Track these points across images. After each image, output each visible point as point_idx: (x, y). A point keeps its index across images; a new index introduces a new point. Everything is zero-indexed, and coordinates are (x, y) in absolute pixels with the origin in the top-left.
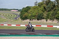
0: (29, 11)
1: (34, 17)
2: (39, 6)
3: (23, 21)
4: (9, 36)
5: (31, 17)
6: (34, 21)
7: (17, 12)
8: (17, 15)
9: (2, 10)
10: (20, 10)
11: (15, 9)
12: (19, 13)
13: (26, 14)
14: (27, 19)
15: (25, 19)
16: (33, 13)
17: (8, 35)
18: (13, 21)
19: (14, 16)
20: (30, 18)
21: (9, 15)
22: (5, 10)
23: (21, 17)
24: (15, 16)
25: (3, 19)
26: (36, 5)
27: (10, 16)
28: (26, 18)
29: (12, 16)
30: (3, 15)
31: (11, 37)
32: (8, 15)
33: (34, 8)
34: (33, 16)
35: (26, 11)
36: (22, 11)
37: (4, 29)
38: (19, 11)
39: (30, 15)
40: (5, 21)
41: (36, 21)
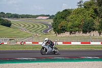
0: (69, 18)
1: (78, 27)
2: (85, 7)
3: (58, 35)
5: (72, 28)
6: (77, 34)
7: (47, 21)
8: (47, 25)
9: (22, 18)
10: (53, 16)
12: (51, 22)
13: (63, 23)
14: (66, 31)
15: (61, 32)
16: (76, 20)
18: (41, 36)
19: (43, 27)
20: (71, 29)
21: (34, 26)
22: (28, 16)
23: (54, 28)
24: (45, 27)
25: (24, 33)
26: (80, 6)
27: (36, 26)
28: (63, 30)
29: (39, 26)
30: (23, 26)
31: (39, 63)
32: (32, 26)
33: (78, 12)
34: (76, 27)
35: (64, 18)
36: (56, 19)
37: (26, 49)
38: (51, 17)
39: (70, 24)
40: (27, 36)
41: (81, 34)
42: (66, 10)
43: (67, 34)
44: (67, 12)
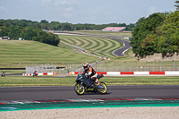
0: (160, 28)
1: (177, 44)
3: (141, 60)
4: (102, 105)
5: (165, 47)
6: (176, 57)
8: (121, 42)
9: (78, 29)
10: (132, 25)
11: (115, 25)
12: (128, 36)
13: (150, 38)
15: (147, 54)
16: (173, 32)
17: (98, 104)
18: (110, 62)
19: (114, 44)
20: (164, 49)
21: (99, 44)
22: (87, 27)
23: (134, 47)
24: (118, 45)
25: (82, 56)
27: (102, 44)
28: (149, 50)
29: (106, 44)
30: (80, 43)
31: (109, 108)
32: (95, 43)
33: (176, 18)
34: (173, 44)
35: (151, 29)
36: (138, 30)
38: (128, 28)
39: (162, 39)
42: (155, 15)
43: (157, 57)
44: (157, 19)
